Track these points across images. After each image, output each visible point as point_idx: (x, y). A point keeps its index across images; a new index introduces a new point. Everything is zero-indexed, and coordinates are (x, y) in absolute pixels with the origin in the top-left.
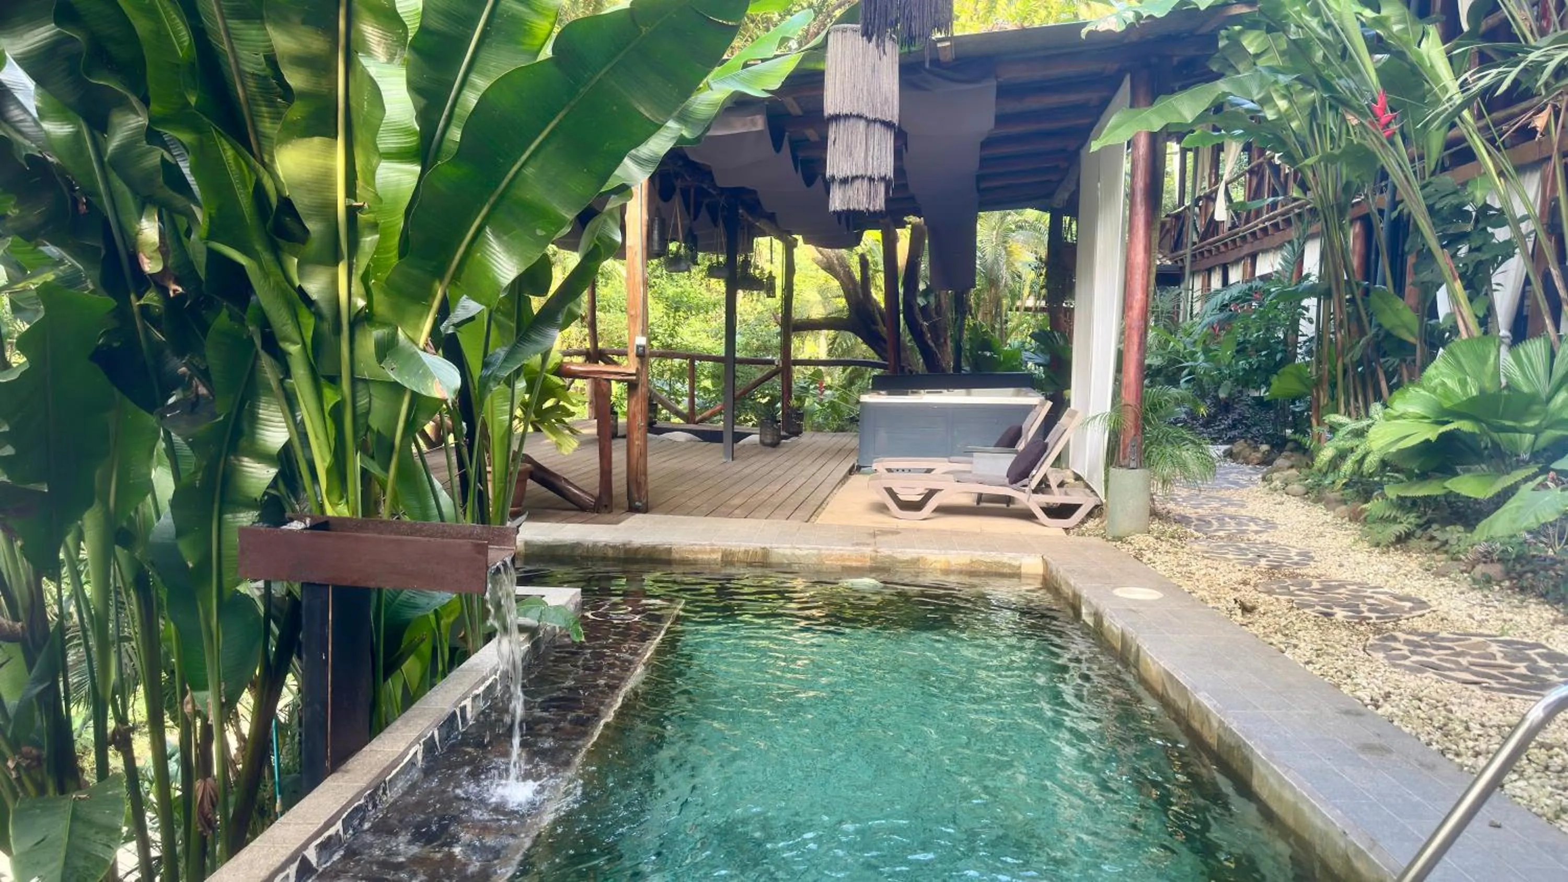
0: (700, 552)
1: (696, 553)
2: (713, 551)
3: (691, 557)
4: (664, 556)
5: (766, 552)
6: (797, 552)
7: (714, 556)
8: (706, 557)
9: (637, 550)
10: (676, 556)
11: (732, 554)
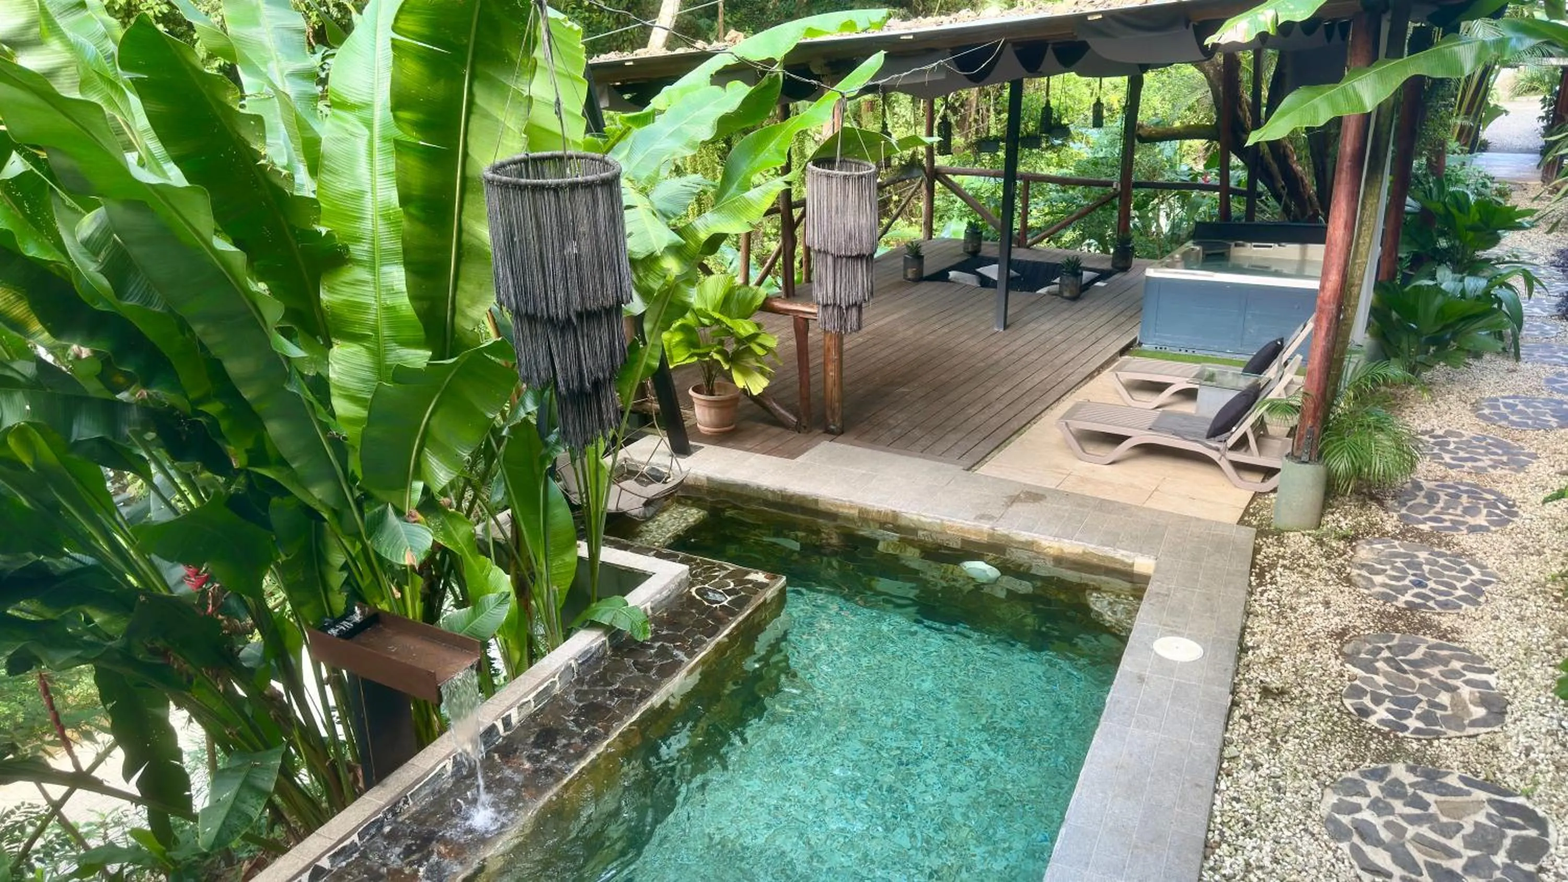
0: (841, 506)
1: (836, 506)
2: (851, 507)
3: (834, 509)
4: (813, 507)
5: (895, 515)
6: (923, 519)
7: (852, 512)
8: (846, 511)
9: (792, 497)
10: (822, 507)
11: (867, 512)
